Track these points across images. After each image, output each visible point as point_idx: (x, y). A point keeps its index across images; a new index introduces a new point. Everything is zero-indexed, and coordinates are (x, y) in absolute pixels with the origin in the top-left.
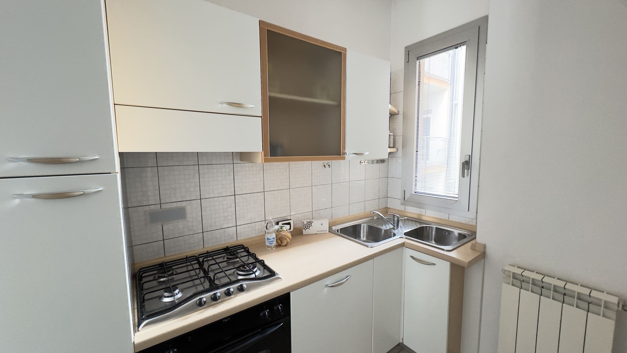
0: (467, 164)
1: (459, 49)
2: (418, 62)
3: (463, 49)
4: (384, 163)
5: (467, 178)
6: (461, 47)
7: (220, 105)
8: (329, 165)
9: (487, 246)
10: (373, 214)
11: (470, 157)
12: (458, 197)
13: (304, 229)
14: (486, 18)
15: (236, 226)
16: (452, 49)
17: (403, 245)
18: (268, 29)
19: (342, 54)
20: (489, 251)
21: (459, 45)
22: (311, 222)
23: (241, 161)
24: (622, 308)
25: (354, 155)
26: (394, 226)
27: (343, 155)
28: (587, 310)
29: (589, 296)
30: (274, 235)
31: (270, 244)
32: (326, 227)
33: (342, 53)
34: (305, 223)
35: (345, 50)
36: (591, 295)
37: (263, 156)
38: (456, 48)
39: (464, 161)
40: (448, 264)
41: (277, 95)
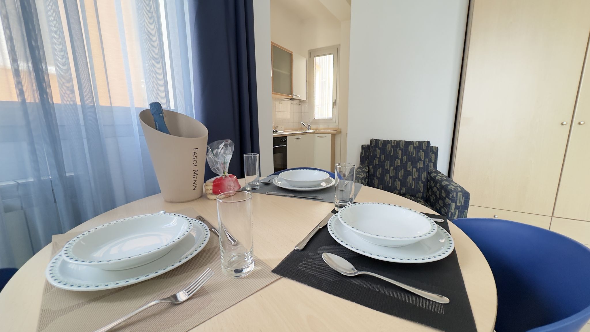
0: (335, 103)
2: (314, 58)
3: (332, 56)
4: (300, 105)
5: (335, 109)
11: (336, 100)
14: (340, 45)
16: (328, 55)
17: (314, 133)
18: (273, 44)
20: (342, 131)
21: (331, 53)
25: (296, 96)
27: (291, 95)
35: (293, 53)
38: (330, 55)
39: (333, 102)
40: (330, 135)
41: (276, 70)
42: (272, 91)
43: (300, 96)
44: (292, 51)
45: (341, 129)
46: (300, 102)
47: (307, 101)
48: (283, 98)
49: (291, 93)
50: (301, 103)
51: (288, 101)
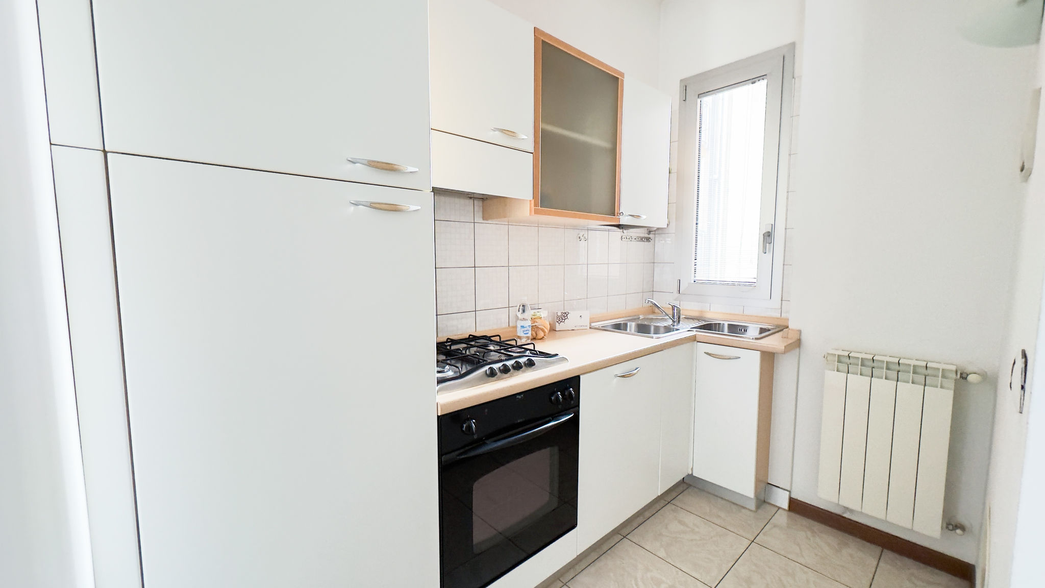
0: (769, 236)
1: (757, 84)
2: (699, 100)
3: (762, 85)
4: (650, 241)
5: (769, 256)
6: (760, 81)
7: (492, 133)
8: (585, 238)
9: (802, 331)
10: (648, 303)
11: (773, 226)
12: (756, 281)
13: (557, 322)
14: (793, 45)
15: (475, 311)
16: (748, 84)
17: (694, 339)
18: (544, 39)
19: (620, 80)
20: (804, 338)
21: (758, 79)
22: (567, 313)
23: (483, 220)
24: (960, 377)
25: (630, 217)
26: (674, 322)
27: (617, 215)
28: (924, 383)
29: (925, 369)
30: (529, 323)
31: (525, 334)
32: (586, 322)
33: (618, 78)
34: (559, 314)
35: (622, 75)
36: (928, 365)
37: (533, 205)
38: (753, 83)
39: (765, 232)
40: (757, 355)
41: (550, 128)
42: (536, 205)
43: (644, 217)
44: (622, 71)
45: (800, 331)
46: (649, 232)
47: (672, 228)
48: (594, 223)
49: (612, 211)
50: (651, 236)
51: (609, 230)
